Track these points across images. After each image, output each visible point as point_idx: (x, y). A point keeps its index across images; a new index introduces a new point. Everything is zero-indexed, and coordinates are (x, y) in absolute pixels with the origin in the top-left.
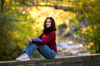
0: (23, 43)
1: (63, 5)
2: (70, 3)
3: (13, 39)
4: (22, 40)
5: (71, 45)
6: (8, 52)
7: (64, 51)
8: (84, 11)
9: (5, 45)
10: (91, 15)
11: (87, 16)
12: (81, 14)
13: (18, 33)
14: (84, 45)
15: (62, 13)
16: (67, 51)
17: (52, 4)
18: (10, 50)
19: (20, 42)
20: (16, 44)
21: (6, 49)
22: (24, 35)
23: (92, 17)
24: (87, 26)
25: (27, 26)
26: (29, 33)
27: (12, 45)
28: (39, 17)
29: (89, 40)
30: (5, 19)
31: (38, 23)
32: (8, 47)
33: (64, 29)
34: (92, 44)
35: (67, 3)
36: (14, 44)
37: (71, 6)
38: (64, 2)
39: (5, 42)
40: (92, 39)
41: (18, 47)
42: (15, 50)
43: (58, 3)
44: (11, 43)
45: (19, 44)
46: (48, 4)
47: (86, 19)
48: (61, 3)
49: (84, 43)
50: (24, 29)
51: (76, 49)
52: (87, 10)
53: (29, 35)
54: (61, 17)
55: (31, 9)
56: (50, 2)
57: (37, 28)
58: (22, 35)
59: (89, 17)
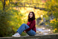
0: (16, 28)
1: (40, 7)
2: (44, 5)
3: (10, 25)
4: (16, 27)
5: (44, 30)
6: (7, 33)
7: (40, 33)
8: (51, 10)
9: (6, 29)
10: (55, 12)
11: (53, 13)
12: (50, 12)
13: (13, 22)
14: (51, 30)
15: (39, 11)
16: (41, 33)
17: (33, 6)
18: (8, 32)
19: (14, 27)
20: (12, 29)
21: (6, 31)
22: (16, 23)
23: (56, 14)
24: (53, 19)
25: (18, 18)
26: (20, 22)
27: (10, 29)
28: (25, 13)
29: (55, 27)
30: (6, 13)
31: (25, 17)
32: (7, 30)
33: (40, 21)
34: (56, 29)
35: (42, 5)
36: (11, 29)
37: (44, 7)
38: (40, 5)
39: (6, 28)
40: (56, 26)
41: (13, 30)
42: (11, 32)
43: (36, 5)
44: (9, 28)
45: (13, 29)
46: (31, 6)
47: (53, 15)
48: (39, 6)
49: (52, 29)
50: (17, 20)
51: (46, 32)
52: (53, 9)
53: (20, 24)
54: (38, 14)
55: (21, 9)
56: (32, 5)
57: (24, 19)
58: (15, 24)
59: (54, 13)
